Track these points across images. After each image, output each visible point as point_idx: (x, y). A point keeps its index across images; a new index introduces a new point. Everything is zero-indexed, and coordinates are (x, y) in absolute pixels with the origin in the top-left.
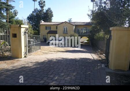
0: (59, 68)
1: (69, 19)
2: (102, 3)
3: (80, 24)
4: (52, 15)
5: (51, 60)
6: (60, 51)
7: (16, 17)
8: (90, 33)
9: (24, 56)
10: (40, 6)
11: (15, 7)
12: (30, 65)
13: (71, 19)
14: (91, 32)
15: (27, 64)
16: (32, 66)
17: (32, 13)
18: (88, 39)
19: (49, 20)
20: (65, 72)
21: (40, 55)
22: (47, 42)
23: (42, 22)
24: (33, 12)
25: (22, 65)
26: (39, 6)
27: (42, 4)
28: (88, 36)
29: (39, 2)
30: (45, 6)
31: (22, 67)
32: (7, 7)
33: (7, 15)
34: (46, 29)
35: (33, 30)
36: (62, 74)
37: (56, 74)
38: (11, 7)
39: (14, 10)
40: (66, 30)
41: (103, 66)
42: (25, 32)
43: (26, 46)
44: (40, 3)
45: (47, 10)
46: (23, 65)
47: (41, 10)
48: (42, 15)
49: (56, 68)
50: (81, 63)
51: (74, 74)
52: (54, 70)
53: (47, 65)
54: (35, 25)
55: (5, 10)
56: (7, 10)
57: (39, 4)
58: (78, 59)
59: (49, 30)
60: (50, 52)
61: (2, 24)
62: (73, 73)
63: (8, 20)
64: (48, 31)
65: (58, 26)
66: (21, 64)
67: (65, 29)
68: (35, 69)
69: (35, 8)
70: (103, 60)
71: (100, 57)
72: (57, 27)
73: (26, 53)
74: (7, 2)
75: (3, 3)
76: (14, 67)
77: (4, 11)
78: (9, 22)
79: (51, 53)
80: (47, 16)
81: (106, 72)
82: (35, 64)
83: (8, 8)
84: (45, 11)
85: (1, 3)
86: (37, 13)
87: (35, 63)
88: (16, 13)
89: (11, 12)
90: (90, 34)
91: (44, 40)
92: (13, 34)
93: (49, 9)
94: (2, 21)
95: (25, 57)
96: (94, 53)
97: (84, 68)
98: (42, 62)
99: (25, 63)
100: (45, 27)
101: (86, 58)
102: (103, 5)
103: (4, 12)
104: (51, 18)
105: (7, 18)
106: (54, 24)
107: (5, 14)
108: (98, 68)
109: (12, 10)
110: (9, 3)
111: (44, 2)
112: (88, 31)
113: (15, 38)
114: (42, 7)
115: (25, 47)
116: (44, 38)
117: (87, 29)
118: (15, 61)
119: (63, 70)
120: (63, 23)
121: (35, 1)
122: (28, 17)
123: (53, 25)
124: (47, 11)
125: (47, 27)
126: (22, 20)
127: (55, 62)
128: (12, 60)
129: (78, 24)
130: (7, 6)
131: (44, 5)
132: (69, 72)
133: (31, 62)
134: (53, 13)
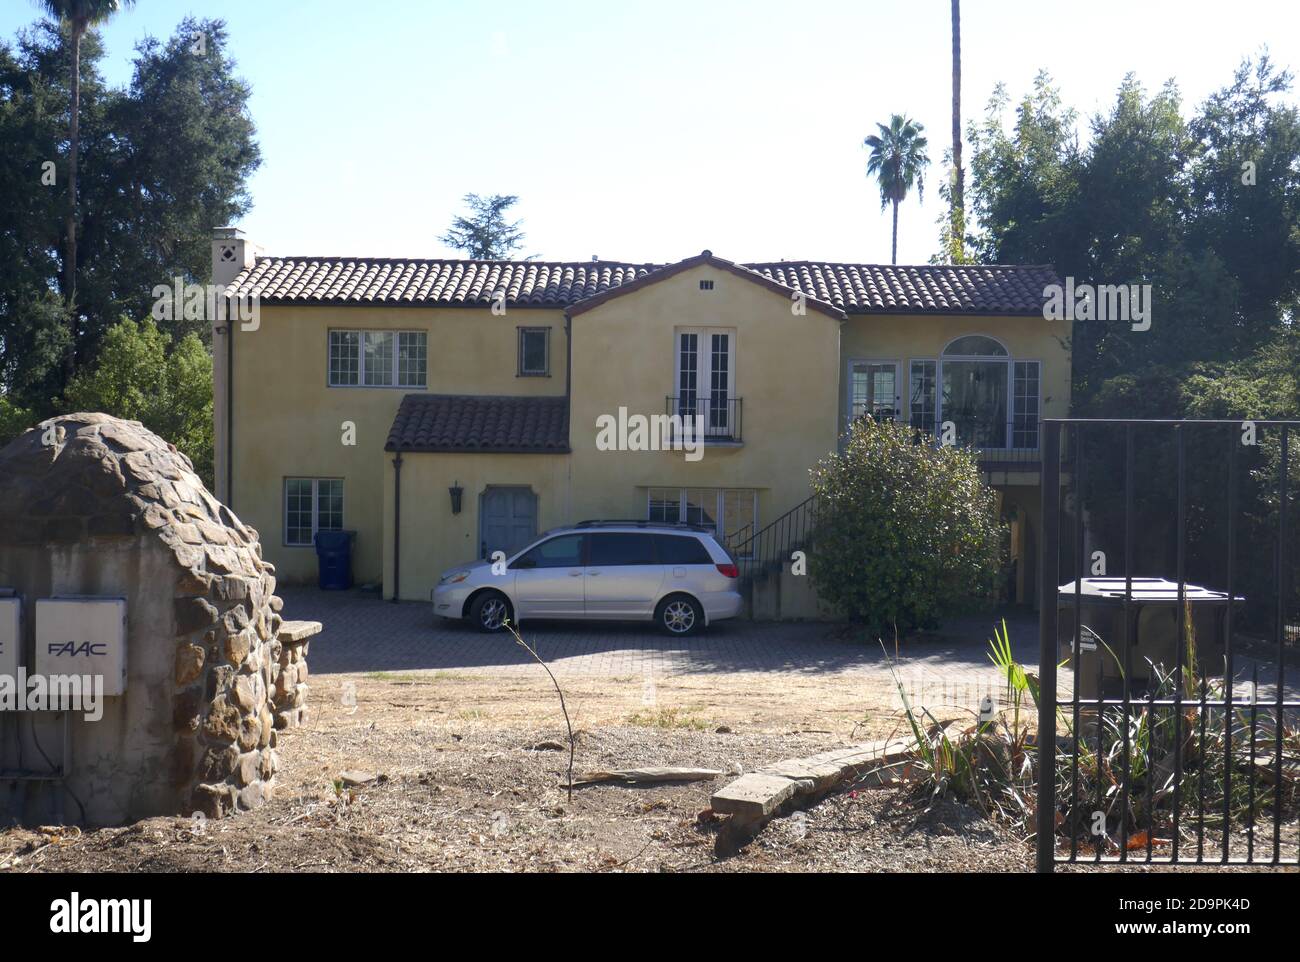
1: (471, 198)
13: (499, 204)
34: (342, 370)
59: (397, 394)
123: (474, 304)
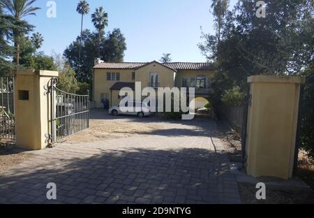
0: (127, 174)
1: (164, 54)
2: (234, 19)
3: (189, 67)
4: (124, 44)
5: (110, 154)
6: (139, 130)
7: (38, 50)
8: (211, 89)
9: (47, 144)
10: (95, 23)
11: (35, 27)
12: (59, 166)
13: (168, 55)
14: (213, 85)
15: (52, 163)
16: (63, 168)
17: (75, 40)
18: (207, 102)
19: (116, 58)
20: (140, 183)
21: (87, 142)
22: (110, 110)
23: (100, 61)
24: (79, 38)
25: (38, 167)
26: (93, 23)
27: (99, 20)
28: (206, 96)
29: (93, 15)
30: (107, 24)
31: (39, 172)
32: (15, 26)
33: (16, 45)
34: (109, 78)
35: (79, 80)
36: (133, 188)
37: (116, 189)
38: (24, 26)
39: (34, 35)
40: (154, 81)
41: (233, 167)
42: (50, 88)
43: (51, 121)
44: (95, 19)
45: (111, 33)
46: (42, 166)
47: (97, 35)
48: (101, 45)
49: (120, 174)
50: (182, 161)
51: (161, 188)
52: (115, 179)
53: (98, 167)
54: (83, 69)
55: (11, 35)
56: (16, 33)
57: (93, 20)
58: (177, 151)
59: (115, 81)
60: (114, 134)
61: (3, 68)
62: (159, 185)
63: (18, 57)
64: (112, 82)
65: (136, 72)
66: (36, 165)
67: (152, 80)
68: (69, 175)
69: (84, 29)
70: (238, 153)
71: (232, 146)
72: (134, 74)
73: (50, 137)
74: (16, 16)
75: (8, 17)
76: (18, 171)
77: (8, 36)
78: (22, 62)
79: (117, 137)
80: (112, 47)
81: (238, 183)
82: (70, 165)
83: (19, 28)
84: (106, 36)
85: (2, 17)
86: (88, 40)
87: (70, 160)
88: (37, 42)
89: (27, 38)
90: (213, 91)
91: (102, 105)
92: (20, 91)
93: (117, 31)
94: (2, 60)
95: (49, 146)
96: (219, 137)
97: (188, 173)
98: (88, 159)
99: (47, 162)
100: (106, 74)
101: (198, 149)
102: (236, 24)
103: (8, 38)
104: (122, 52)
105: (15, 53)
106: (127, 66)
107: (11, 44)
108: (221, 172)
109: (27, 33)
110: (22, 18)
111: (105, 15)
112: (207, 84)
113: (26, 101)
114: (100, 27)
115: (48, 121)
116: (102, 101)
117: (205, 79)
118: (23, 157)
119: (136, 177)
120: (148, 64)
121: (83, 13)
122: (67, 51)
123: (126, 69)
124: (111, 36)
125: (110, 74)
126: (52, 58)
127: (119, 159)
128: (17, 153)
129: (185, 67)
130: (15, 24)
131: (105, 23)
132: (150, 184)
133: (62, 160)
134: (125, 41)
